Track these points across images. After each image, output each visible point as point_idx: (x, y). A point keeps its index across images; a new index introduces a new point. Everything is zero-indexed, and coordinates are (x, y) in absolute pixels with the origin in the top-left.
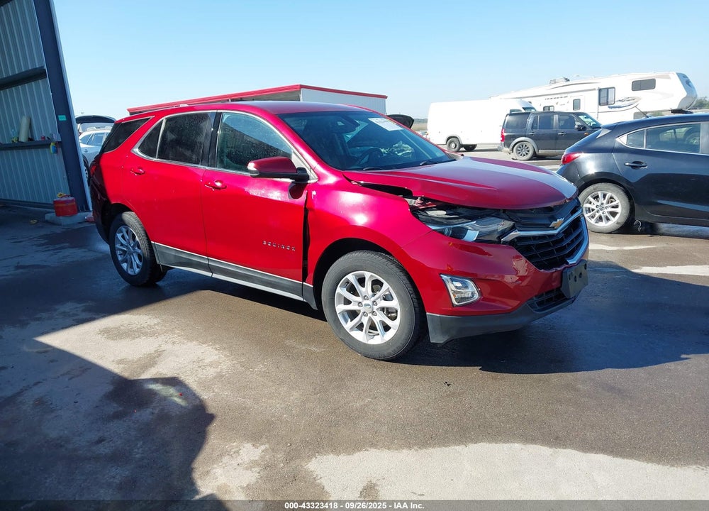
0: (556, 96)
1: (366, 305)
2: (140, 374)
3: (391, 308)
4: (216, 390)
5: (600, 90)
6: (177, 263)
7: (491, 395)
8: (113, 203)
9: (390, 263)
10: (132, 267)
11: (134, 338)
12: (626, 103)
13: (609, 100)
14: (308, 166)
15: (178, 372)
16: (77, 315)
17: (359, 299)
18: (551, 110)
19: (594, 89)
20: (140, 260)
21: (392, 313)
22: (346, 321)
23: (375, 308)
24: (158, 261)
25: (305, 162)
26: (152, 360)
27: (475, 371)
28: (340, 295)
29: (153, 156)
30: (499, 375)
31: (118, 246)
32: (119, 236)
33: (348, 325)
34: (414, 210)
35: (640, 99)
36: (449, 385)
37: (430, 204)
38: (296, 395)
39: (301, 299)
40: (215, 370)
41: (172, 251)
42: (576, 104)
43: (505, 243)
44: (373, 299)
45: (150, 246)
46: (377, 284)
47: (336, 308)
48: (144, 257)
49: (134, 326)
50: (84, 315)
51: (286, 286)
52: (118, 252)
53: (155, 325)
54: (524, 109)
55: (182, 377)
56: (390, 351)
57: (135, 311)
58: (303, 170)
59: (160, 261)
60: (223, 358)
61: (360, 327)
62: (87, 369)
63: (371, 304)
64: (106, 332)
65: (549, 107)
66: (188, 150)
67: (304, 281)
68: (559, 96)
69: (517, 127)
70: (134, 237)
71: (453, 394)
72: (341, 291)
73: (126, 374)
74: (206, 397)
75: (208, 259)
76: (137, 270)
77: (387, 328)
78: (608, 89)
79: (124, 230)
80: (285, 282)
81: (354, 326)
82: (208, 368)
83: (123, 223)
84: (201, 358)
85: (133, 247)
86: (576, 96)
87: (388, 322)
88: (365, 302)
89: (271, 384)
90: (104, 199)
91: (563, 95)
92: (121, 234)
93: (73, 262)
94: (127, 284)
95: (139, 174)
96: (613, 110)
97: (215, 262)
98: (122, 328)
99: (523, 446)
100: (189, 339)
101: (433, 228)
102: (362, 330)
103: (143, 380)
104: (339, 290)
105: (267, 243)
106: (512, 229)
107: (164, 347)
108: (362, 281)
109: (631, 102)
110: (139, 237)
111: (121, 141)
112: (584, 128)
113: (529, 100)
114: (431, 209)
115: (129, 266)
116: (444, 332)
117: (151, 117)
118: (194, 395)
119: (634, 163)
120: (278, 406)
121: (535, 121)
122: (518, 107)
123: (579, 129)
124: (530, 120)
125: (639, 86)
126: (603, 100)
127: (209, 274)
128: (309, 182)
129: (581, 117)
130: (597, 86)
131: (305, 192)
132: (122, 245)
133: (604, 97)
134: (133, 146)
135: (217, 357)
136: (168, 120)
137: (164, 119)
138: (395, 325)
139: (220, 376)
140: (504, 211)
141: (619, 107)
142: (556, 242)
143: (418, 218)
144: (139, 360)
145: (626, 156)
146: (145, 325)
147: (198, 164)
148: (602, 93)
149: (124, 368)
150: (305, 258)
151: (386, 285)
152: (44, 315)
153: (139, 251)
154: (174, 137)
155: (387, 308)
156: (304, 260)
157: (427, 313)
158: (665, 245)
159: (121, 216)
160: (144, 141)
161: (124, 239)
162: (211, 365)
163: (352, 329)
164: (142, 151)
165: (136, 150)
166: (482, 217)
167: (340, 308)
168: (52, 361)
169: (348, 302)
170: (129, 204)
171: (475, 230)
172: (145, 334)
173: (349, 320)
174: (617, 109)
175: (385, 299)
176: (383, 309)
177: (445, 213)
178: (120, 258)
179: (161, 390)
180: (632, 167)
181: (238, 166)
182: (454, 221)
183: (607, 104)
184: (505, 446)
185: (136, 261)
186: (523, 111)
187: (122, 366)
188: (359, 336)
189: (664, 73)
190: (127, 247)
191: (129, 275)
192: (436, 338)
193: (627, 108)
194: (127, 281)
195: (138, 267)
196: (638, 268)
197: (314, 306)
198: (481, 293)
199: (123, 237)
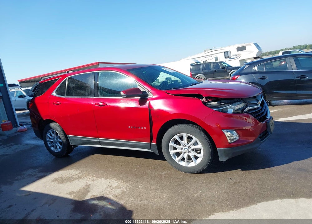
0: (207, 56)
1: (185, 149)
2: (84, 198)
3: (197, 149)
4: (126, 199)
5: (225, 52)
6: (82, 143)
7: (253, 180)
8: (44, 119)
9: (195, 128)
10: (56, 148)
11: (72, 181)
12: (236, 56)
13: (229, 56)
14: (147, 90)
15: (102, 193)
16: (36, 175)
17: (181, 146)
18: (206, 62)
19: (222, 52)
20: (61, 145)
21: (198, 151)
22: (175, 158)
23: (190, 150)
24: (71, 144)
25: (145, 89)
26: (86, 190)
27: (239, 172)
28: (171, 146)
29: (64, 95)
30: (251, 171)
31: (48, 139)
32: (48, 135)
33: (177, 159)
34: (204, 103)
35: (241, 54)
36: (232, 179)
37: (209, 100)
38: (165, 195)
39: (150, 151)
40: (120, 190)
41: (79, 138)
42: (216, 59)
43: (245, 112)
44: (188, 146)
45: (66, 137)
46: (189, 139)
47: (170, 152)
48: (63, 143)
49: (69, 175)
50: (40, 174)
51: (141, 146)
52: (48, 143)
53: (79, 173)
54: (196, 63)
55: (106, 196)
56: (200, 168)
57: (66, 168)
58: (145, 92)
59: (72, 144)
60: (121, 184)
61: (183, 159)
62: (55, 200)
63: (187, 148)
64: (55, 180)
65: (205, 61)
66: (83, 90)
67: (151, 142)
68: (208, 56)
69: (196, 70)
70: (57, 134)
71: (235, 183)
72: (172, 144)
73: (77, 199)
74: (123, 203)
75: (99, 139)
76: (59, 150)
77: (196, 158)
78: (227, 52)
79: (51, 132)
80: (141, 144)
81: (180, 159)
82: (116, 189)
83: (51, 128)
84: (110, 185)
85: (56, 139)
86: (216, 56)
87: (197, 155)
88: (184, 148)
89: (151, 192)
90: (40, 118)
91: (210, 56)
92: (49, 134)
93: (20, 151)
94: (54, 157)
95: (58, 104)
96: (231, 60)
97: (103, 140)
98: (63, 177)
99: (281, 201)
100: (100, 177)
101: (215, 110)
102: (184, 161)
103: (87, 200)
104: (170, 144)
105: (131, 127)
106: (247, 106)
107: (89, 183)
108: (182, 138)
109: (238, 56)
110: (60, 134)
111: (44, 90)
112: (224, 68)
113: (196, 59)
114: (210, 102)
115: (55, 148)
116: (226, 156)
117: (60, 78)
118: (116, 203)
119: (262, 77)
120: (160, 201)
121: (203, 67)
122: (194, 62)
123: (222, 68)
124: (201, 67)
125: (239, 49)
126: (227, 56)
127: (100, 146)
128: (148, 97)
129: (222, 63)
130: (223, 51)
131: (148, 102)
132: (50, 139)
133: (227, 55)
134: (52, 92)
135: (117, 184)
136: (69, 78)
137: (67, 78)
138: (201, 156)
139: (124, 192)
140: (242, 99)
141: (233, 58)
142: (260, 111)
143: (207, 106)
144: (80, 191)
145: (258, 75)
146: (74, 174)
147: (89, 96)
148: (225, 53)
149: (74, 196)
150: (151, 131)
151: (194, 139)
152: (20, 177)
153: (60, 140)
154: (74, 85)
155: (196, 149)
156: (151, 132)
157: (217, 148)
158: (281, 109)
159: (49, 125)
160: (58, 89)
161: (52, 136)
162: (117, 187)
163: (179, 161)
164: (58, 94)
165: (54, 94)
166: (234, 102)
167: (172, 152)
168: (35, 199)
169: (175, 149)
170: (54, 119)
171: (232, 108)
172: (76, 178)
173: (177, 157)
174: (233, 59)
175: (194, 145)
176: (193, 150)
177: (217, 103)
178: (49, 145)
179: (98, 203)
180: (262, 79)
181: (111, 94)
182: (223, 105)
183: (228, 58)
184: (274, 201)
185: (58, 145)
186: (196, 64)
187: (72, 195)
188: (183, 164)
189: (248, 44)
190: (53, 139)
191: (56, 152)
192: (222, 159)
193: (237, 58)
194: (55, 156)
195: (60, 148)
196: (277, 119)
197: (157, 153)
198: (239, 136)
199: (51, 135)
